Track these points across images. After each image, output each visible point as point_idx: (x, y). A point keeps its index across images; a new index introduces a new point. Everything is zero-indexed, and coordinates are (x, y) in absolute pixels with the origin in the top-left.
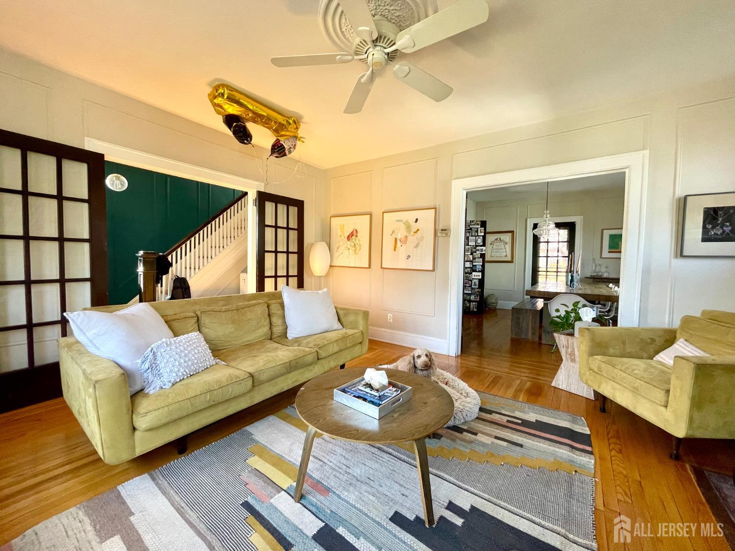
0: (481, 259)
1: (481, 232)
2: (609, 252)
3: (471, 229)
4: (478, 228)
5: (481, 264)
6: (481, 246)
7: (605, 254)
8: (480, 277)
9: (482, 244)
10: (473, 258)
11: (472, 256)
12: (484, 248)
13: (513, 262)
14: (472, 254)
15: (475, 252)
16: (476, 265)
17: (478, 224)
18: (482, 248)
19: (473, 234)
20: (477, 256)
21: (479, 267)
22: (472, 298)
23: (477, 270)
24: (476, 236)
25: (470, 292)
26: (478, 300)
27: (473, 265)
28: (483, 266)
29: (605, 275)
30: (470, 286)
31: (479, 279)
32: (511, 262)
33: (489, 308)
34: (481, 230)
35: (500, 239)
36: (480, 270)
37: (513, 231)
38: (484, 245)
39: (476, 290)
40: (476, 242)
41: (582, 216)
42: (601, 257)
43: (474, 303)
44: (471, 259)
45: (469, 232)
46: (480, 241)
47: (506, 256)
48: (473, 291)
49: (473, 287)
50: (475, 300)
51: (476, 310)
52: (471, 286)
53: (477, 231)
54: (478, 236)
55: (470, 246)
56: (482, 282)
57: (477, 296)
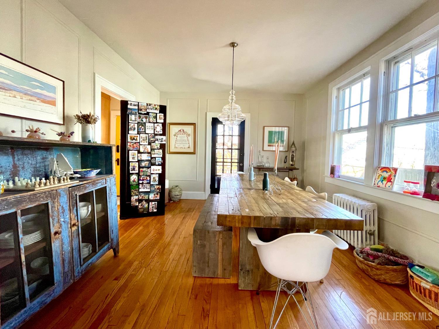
0: (161, 151)
1: (160, 119)
2: (269, 146)
3: (148, 113)
4: (156, 114)
5: (161, 156)
6: (161, 135)
7: (266, 148)
8: (160, 172)
9: (161, 133)
10: (151, 149)
11: (150, 146)
12: (164, 138)
13: (195, 154)
14: (150, 144)
15: (154, 142)
16: (155, 158)
17: (156, 109)
18: (162, 137)
19: (151, 120)
20: (156, 148)
21: (159, 160)
22: (152, 196)
23: (157, 163)
24: (154, 123)
25: (149, 190)
26: (158, 198)
27: (152, 158)
28: (164, 158)
29: (267, 165)
30: (148, 183)
31: (159, 174)
32: (194, 153)
33: (173, 200)
34: (160, 116)
35: (183, 131)
36: (160, 163)
37: (195, 124)
38: (164, 134)
39: (156, 187)
40: (154, 130)
41: (250, 114)
42: (263, 150)
43: (153, 203)
44: (149, 151)
45: (146, 118)
46: (159, 129)
47: (189, 147)
48: (153, 189)
49: (152, 183)
50: (155, 198)
51: (156, 210)
52: (150, 183)
53: (156, 117)
54: (157, 123)
55: (148, 134)
56: (162, 177)
57: (157, 194)
